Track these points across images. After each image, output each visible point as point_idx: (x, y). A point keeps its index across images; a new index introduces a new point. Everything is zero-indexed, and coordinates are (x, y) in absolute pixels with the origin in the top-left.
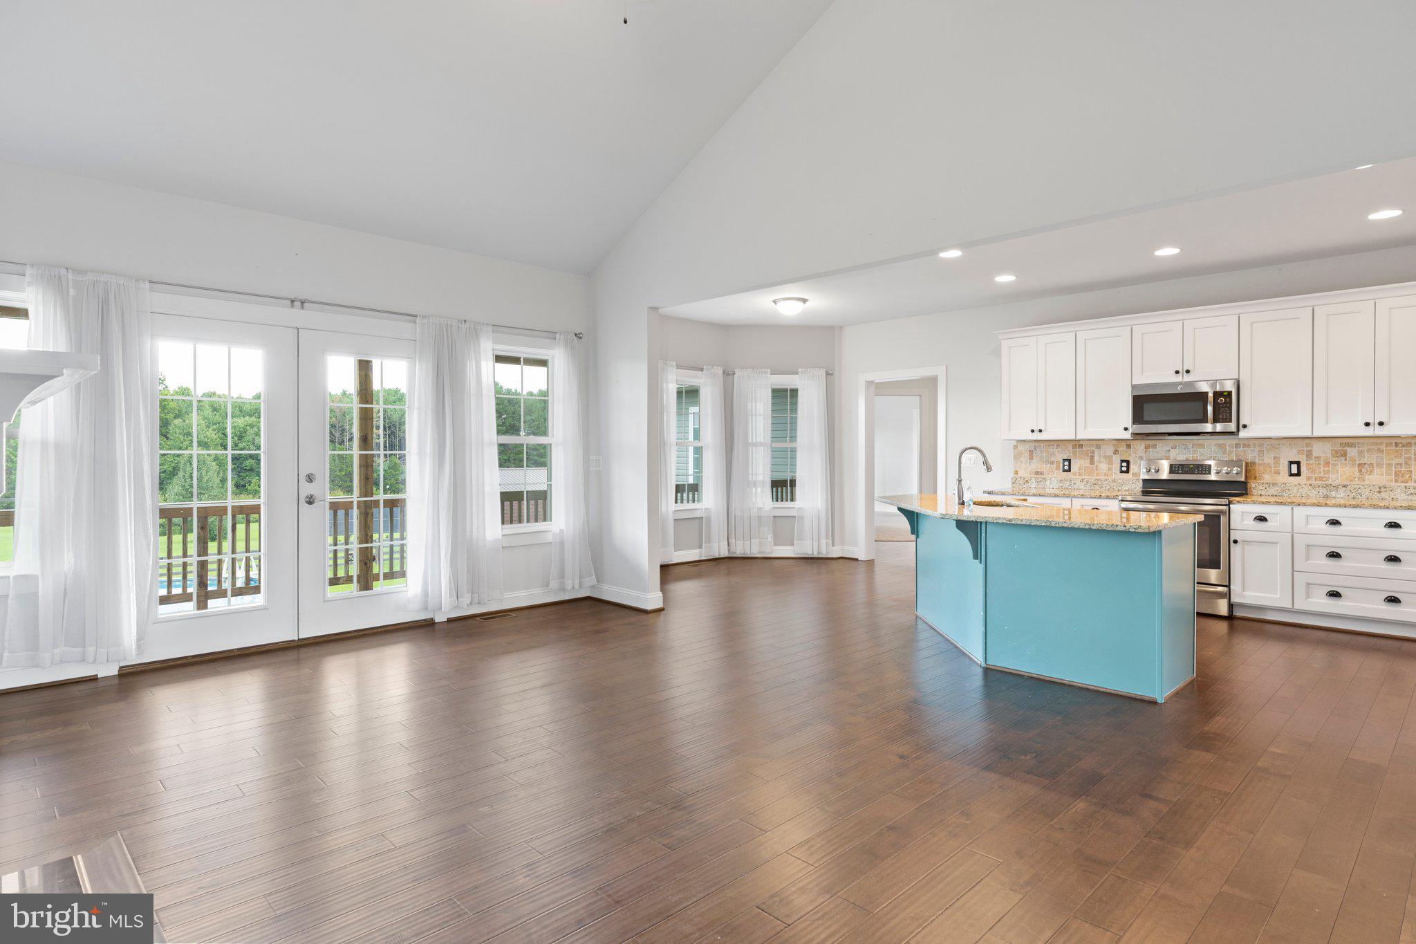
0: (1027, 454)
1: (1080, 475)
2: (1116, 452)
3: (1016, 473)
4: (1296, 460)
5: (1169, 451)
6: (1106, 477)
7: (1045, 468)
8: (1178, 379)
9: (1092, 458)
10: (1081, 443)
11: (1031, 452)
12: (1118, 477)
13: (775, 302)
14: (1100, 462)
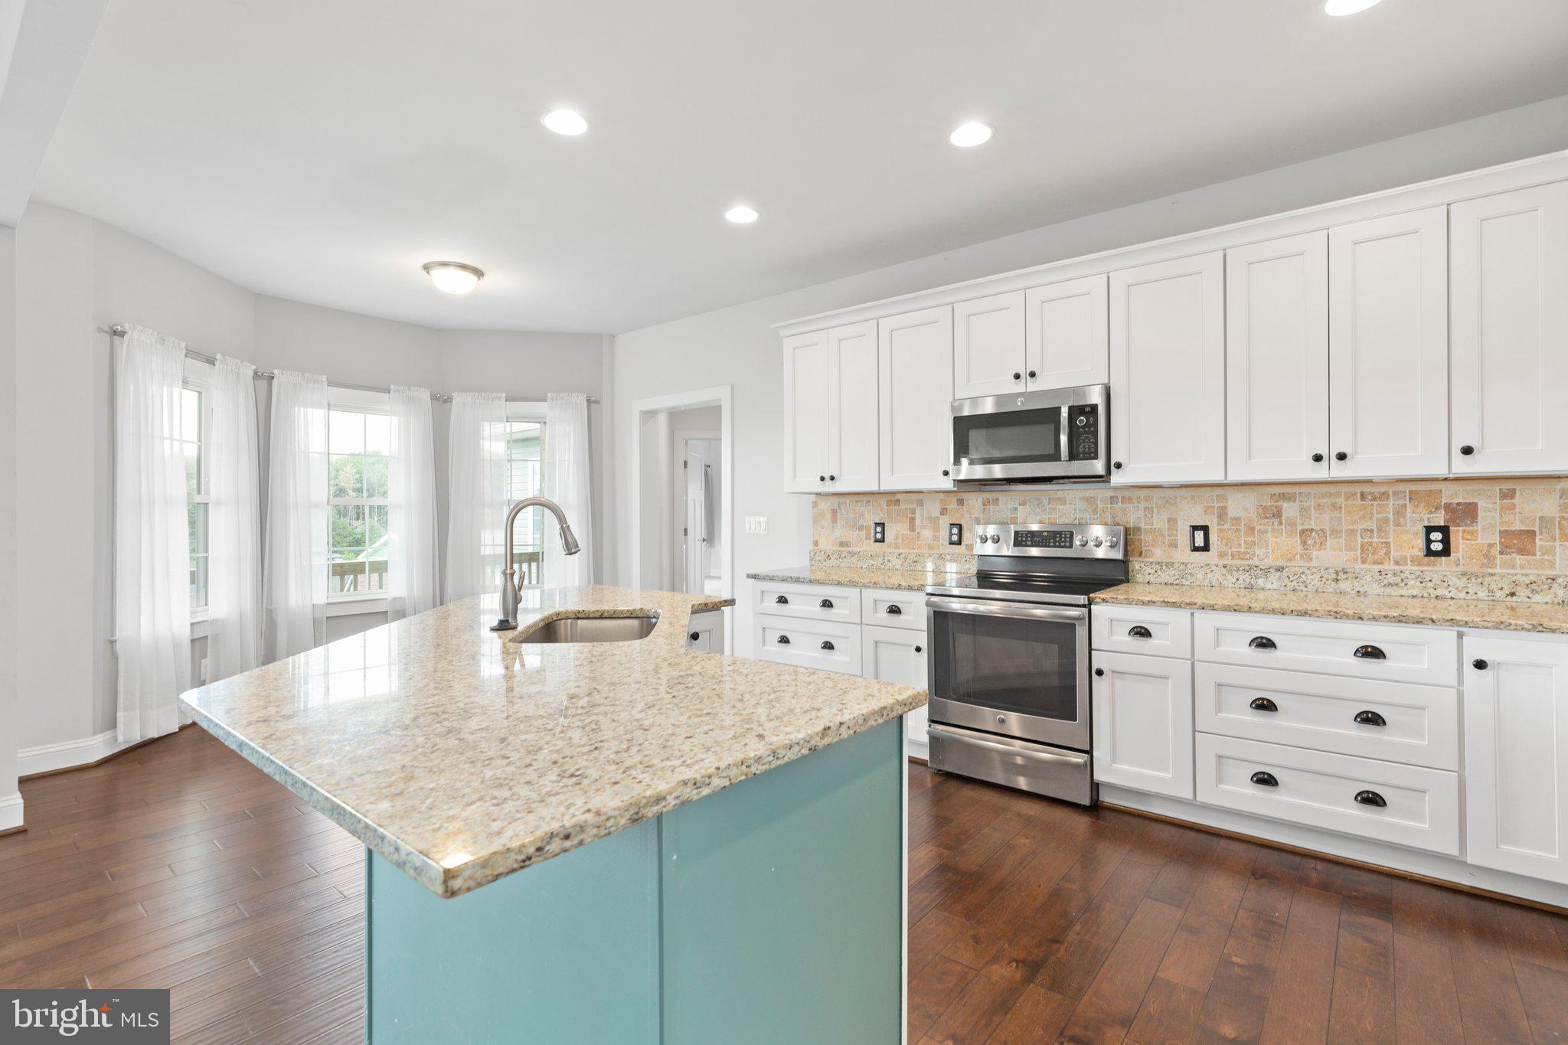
0: (829, 516)
1: (897, 547)
2: (944, 511)
3: (816, 543)
4: (1202, 523)
5: (1016, 509)
6: (931, 552)
7: (852, 535)
8: (1019, 387)
9: (912, 520)
10: (898, 497)
11: (834, 512)
12: (946, 551)
13: (427, 268)
14: (922, 527)
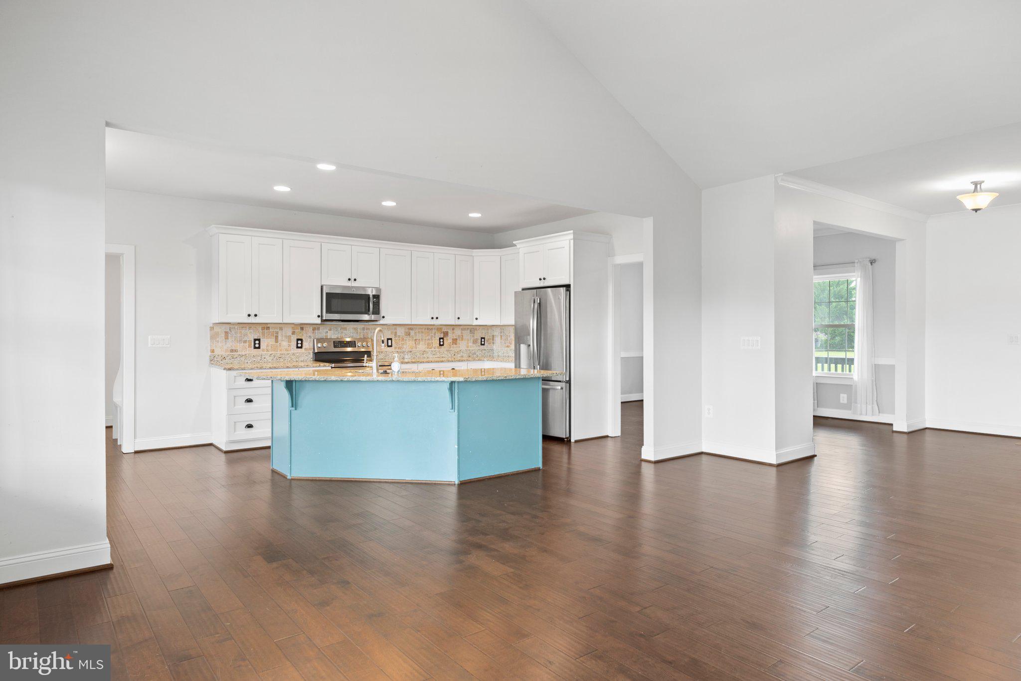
0: (223, 335)
1: (268, 351)
2: (293, 333)
3: (213, 351)
4: (390, 337)
5: (327, 332)
6: (287, 352)
7: (239, 346)
8: (349, 284)
9: (277, 338)
10: (269, 326)
11: (226, 333)
12: (296, 351)
14: (282, 341)
